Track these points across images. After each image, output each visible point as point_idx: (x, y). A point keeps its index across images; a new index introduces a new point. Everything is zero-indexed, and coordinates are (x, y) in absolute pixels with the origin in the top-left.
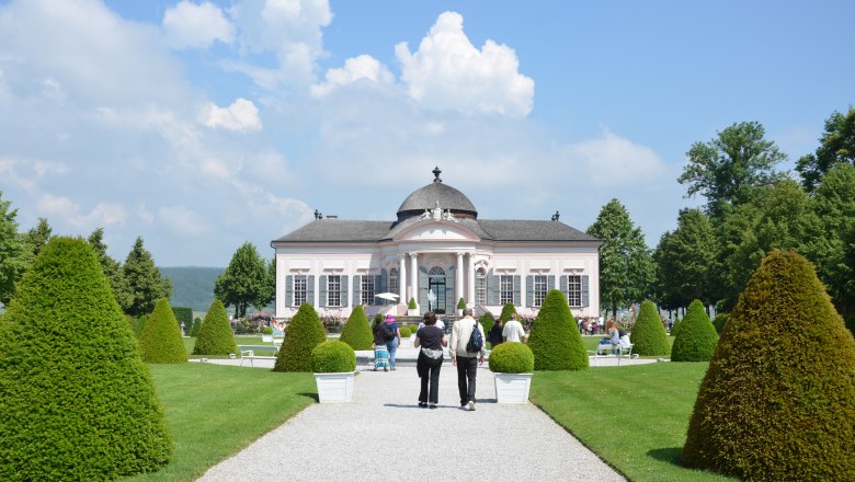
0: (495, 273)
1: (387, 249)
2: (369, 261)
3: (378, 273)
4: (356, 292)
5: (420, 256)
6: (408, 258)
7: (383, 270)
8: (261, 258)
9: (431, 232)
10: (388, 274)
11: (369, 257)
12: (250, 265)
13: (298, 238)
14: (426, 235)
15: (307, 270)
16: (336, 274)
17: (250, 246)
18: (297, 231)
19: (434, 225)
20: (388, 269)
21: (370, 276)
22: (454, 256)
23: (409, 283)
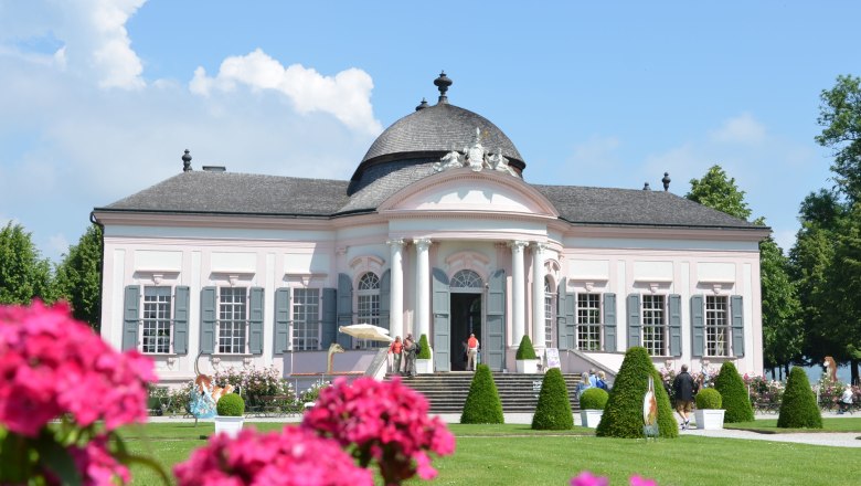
0: (570, 289)
1: (353, 231)
2: (309, 258)
3: (330, 283)
4: (280, 323)
5: (435, 246)
6: (409, 249)
7: (343, 278)
8: (41, 258)
9: (462, 196)
10: (355, 285)
11: (310, 248)
12: (18, 270)
13: (154, 206)
14: (450, 201)
15: (174, 275)
16: (238, 283)
17: (17, 230)
18: (150, 191)
19: (469, 178)
20: (355, 275)
21: (310, 291)
22: (506, 248)
23: (410, 303)
